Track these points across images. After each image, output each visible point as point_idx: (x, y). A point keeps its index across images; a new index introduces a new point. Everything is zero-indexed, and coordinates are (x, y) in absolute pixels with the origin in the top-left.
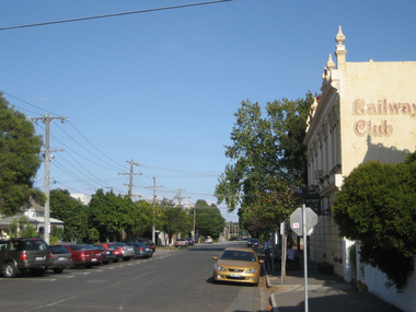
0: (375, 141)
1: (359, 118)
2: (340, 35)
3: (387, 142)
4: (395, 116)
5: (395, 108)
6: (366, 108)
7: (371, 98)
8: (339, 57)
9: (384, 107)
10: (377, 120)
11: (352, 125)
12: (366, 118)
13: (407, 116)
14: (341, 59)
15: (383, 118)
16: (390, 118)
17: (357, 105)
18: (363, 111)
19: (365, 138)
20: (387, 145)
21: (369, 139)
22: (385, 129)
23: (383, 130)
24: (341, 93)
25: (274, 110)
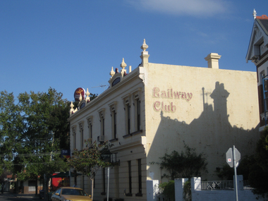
0: (165, 115)
1: (156, 100)
2: (145, 45)
3: (173, 116)
4: (177, 100)
5: (177, 94)
6: (160, 93)
7: (163, 88)
8: (144, 59)
9: (171, 94)
10: (167, 102)
11: (152, 104)
12: (160, 100)
13: (184, 101)
14: (146, 60)
15: (171, 100)
16: (174, 101)
17: (155, 91)
18: (158, 95)
19: (160, 113)
20: (173, 118)
21: (162, 113)
22: (172, 108)
23: (170, 109)
24: (146, 82)
25: (23, 99)
